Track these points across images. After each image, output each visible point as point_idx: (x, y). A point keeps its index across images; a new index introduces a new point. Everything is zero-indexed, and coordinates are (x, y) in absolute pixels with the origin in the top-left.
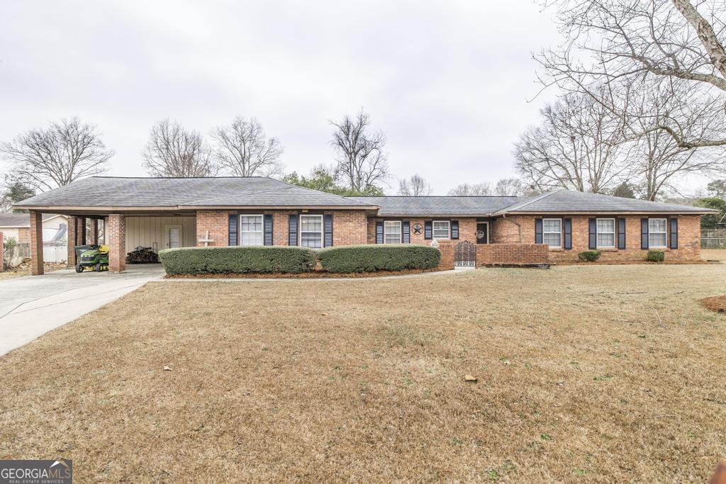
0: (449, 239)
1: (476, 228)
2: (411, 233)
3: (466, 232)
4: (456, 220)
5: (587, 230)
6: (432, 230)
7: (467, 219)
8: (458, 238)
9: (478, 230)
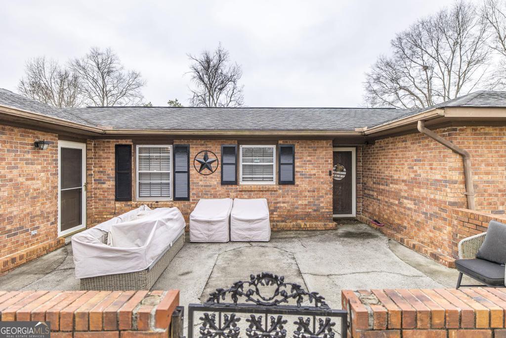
0: (273, 183)
1: (331, 161)
2: (193, 172)
3: (309, 169)
4: (290, 143)
6: (236, 164)
7: (313, 139)
8: (292, 183)
9: (334, 163)
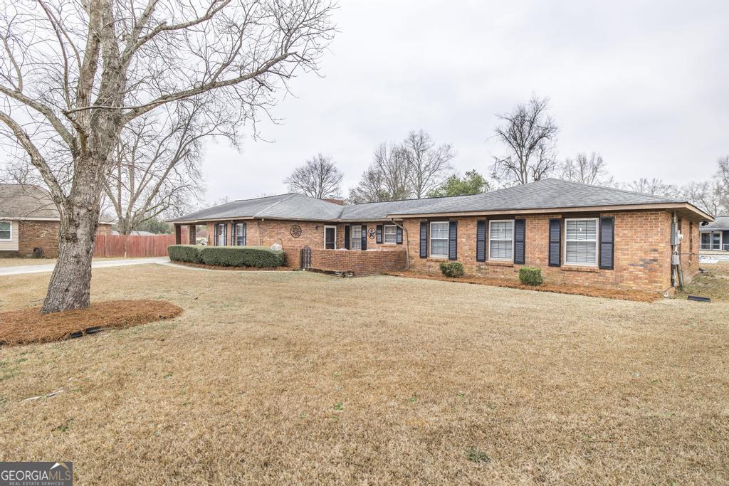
2: (367, 237)
5: (475, 236)
